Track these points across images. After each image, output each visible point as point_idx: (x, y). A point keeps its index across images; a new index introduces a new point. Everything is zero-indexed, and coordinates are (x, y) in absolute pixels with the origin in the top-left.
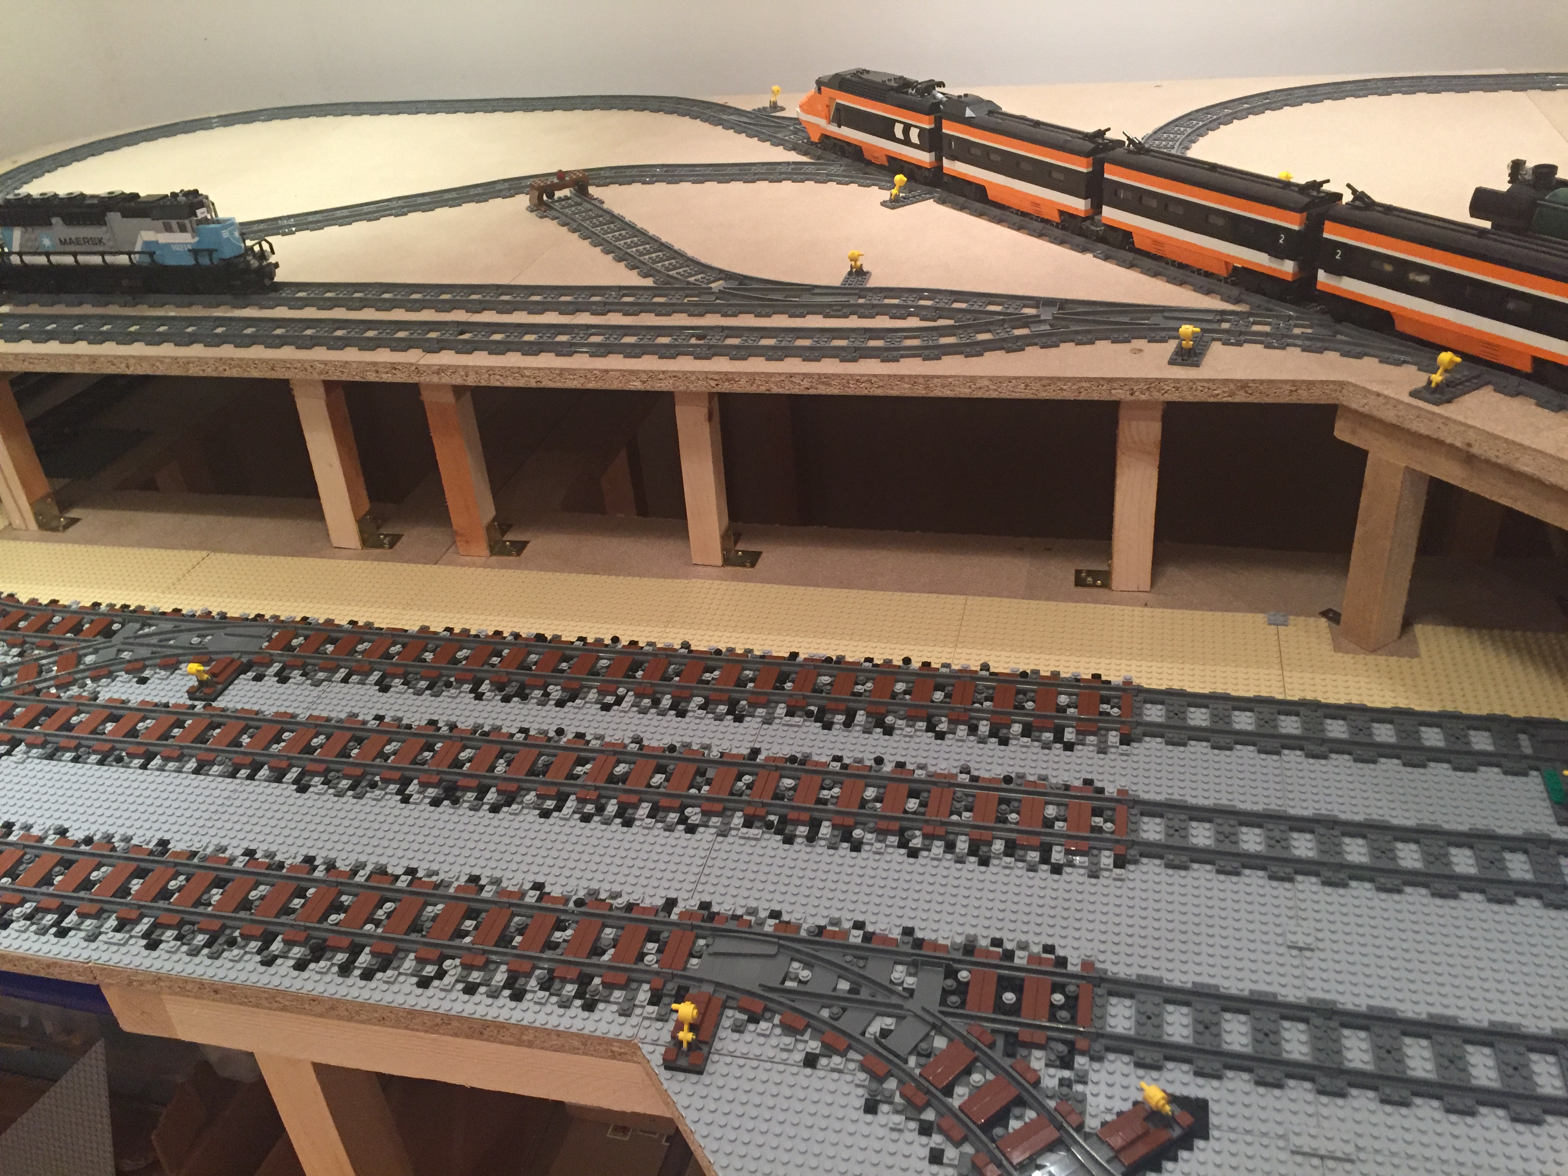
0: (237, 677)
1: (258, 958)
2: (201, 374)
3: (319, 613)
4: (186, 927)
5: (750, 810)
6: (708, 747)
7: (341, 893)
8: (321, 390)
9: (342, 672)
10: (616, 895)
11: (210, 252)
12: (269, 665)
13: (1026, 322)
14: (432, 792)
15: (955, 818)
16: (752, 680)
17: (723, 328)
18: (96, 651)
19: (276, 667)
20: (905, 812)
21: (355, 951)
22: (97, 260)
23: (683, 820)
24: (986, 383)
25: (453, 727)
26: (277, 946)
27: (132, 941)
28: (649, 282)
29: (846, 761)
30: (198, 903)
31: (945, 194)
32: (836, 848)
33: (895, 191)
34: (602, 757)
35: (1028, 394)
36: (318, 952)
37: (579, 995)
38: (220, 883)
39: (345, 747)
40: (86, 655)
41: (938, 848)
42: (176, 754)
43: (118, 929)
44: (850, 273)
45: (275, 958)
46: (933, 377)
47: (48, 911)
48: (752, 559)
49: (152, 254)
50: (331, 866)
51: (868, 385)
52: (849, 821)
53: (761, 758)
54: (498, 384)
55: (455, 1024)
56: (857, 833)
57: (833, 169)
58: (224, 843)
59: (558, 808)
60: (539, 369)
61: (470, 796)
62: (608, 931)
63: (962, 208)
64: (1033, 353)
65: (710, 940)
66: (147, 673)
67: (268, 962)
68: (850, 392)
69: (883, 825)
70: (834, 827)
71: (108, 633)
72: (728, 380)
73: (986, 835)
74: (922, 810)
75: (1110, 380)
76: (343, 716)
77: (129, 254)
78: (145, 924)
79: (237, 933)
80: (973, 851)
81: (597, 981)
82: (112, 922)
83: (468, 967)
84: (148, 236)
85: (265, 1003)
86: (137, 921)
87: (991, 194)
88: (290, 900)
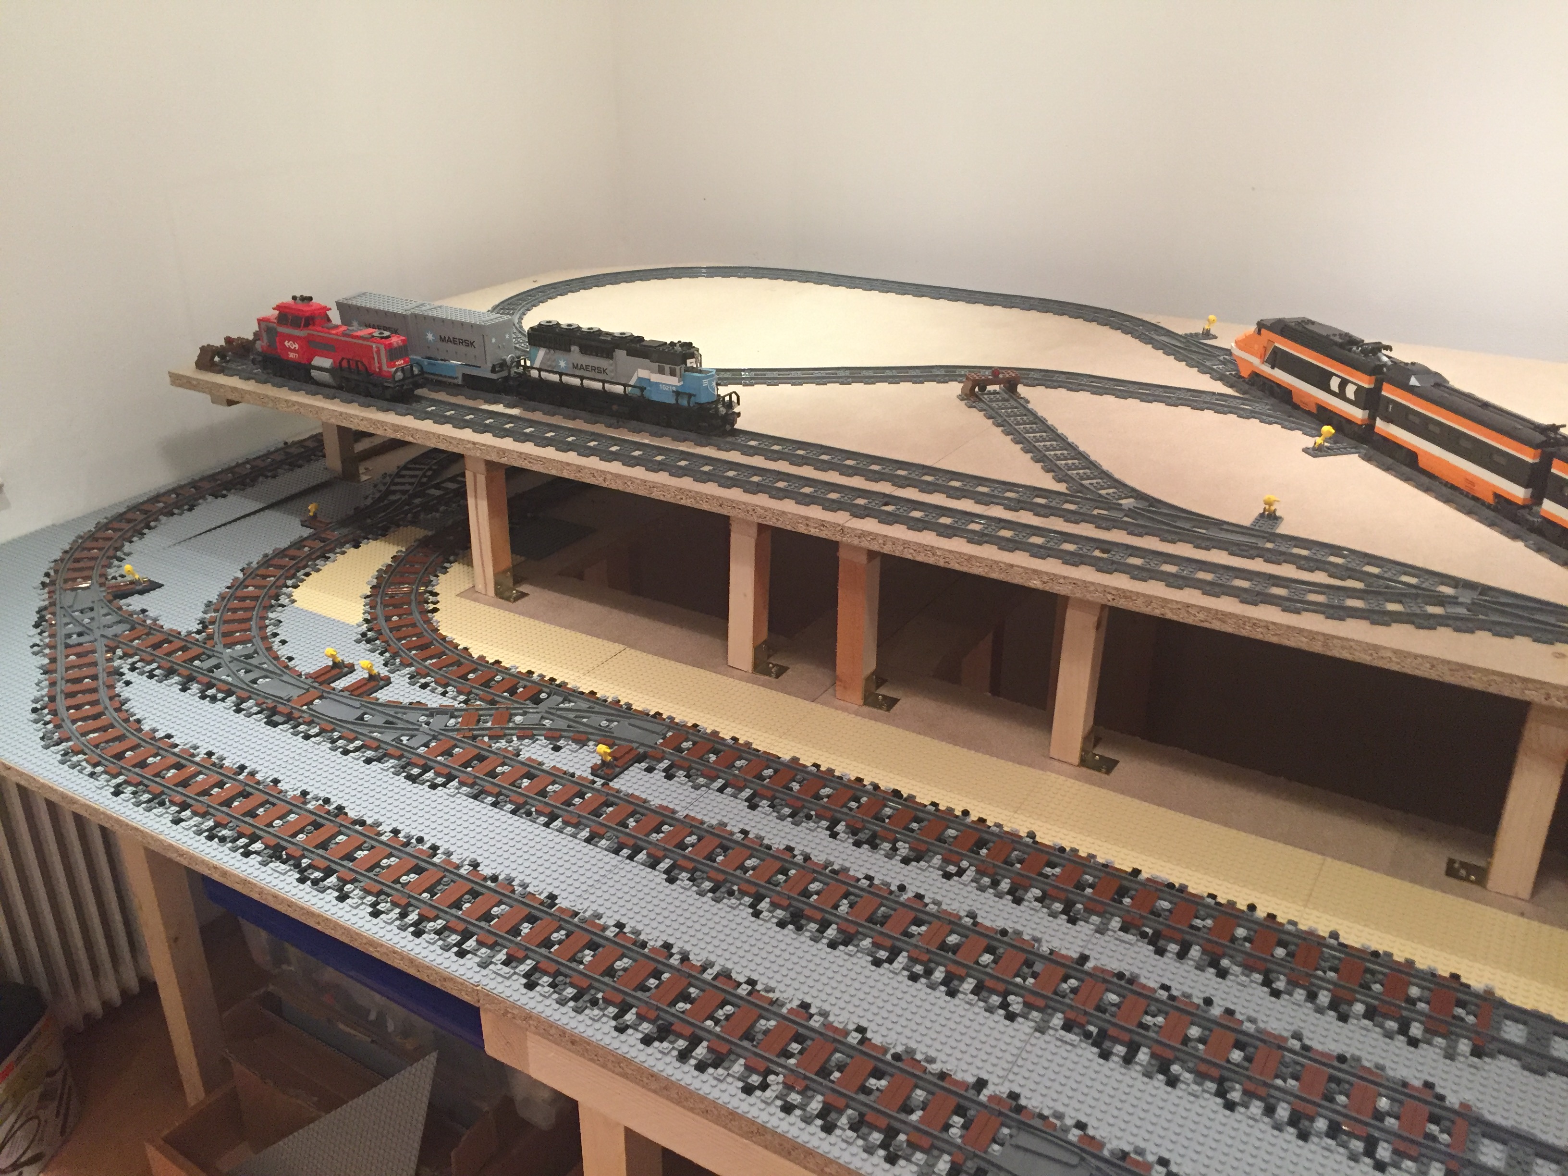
0: (632, 765)
1: (614, 1023)
2: (662, 498)
3: (708, 725)
4: (560, 978)
5: (1072, 1015)
6: (1037, 940)
7: (690, 985)
8: (754, 531)
9: (719, 783)
10: (932, 1060)
11: (690, 396)
12: (660, 760)
13: (1441, 600)
14: (780, 913)
15: (1279, 1082)
16: (1091, 886)
17: (1128, 547)
18: (524, 714)
19: (665, 764)
20: (1228, 1061)
21: (695, 1041)
22: (598, 385)
23: (1005, 1005)
24: (1389, 654)
25: (807, 858)
26: (630, 1017)
27: (515, 977)
28: (1061, 487)
29: (1175, 993)
30: (573, 959)
31: (1372, 452)
32: (1151, 1078)
33: (1319, 440)
34: (936, 923)
35: (1433, 675)
36: (663, 1033)
37: (884, 1145)
38: (593, 946)
39: (712, 852)
40: (516, 715)
41: (1256, 1108)
42: (575, 821)
43: (506, 963)
44: (1262, 515)
45: (627, 1027)
46: (1334, 637)
47: (454, 931)
48: (1108, 766)
49: (642, 389)
50: (685, 958)
51: (1264, 630)
52: (1169, 1054)
53: (1089, 965)
54: (910, 557)
55: (769, 1137)
56: (1175, 1068)
57: (1259, 407)
58: (601, 910)
59: (890, 961)
60: (951, 552)
61: (813, 926)
62: (919, 1092)
63: (1387, 469)
64: (1444, 634)
65: (1014, 1132)
66: (561, 743)
67: (621, 1029)
68: (1244, 633)
69: (1203, 1068)
70: (1153, 1055)
71: (537, 701)
72: (1126, 597)
73: (1310, 1109)
74: (1246, 1064)
75: (1525, 680)
76: (714, 822)
77: (625, 385)
78: (528, 965)
79: (600, 995)
80: (1294, 1121)
81: (902, 1137)
82: (502, 956)
83: (789, 1087)
84: (643, 373)
85: (610, 1065)
86: (522, 961)
87: (1422, 463)
88: (647, 979)
